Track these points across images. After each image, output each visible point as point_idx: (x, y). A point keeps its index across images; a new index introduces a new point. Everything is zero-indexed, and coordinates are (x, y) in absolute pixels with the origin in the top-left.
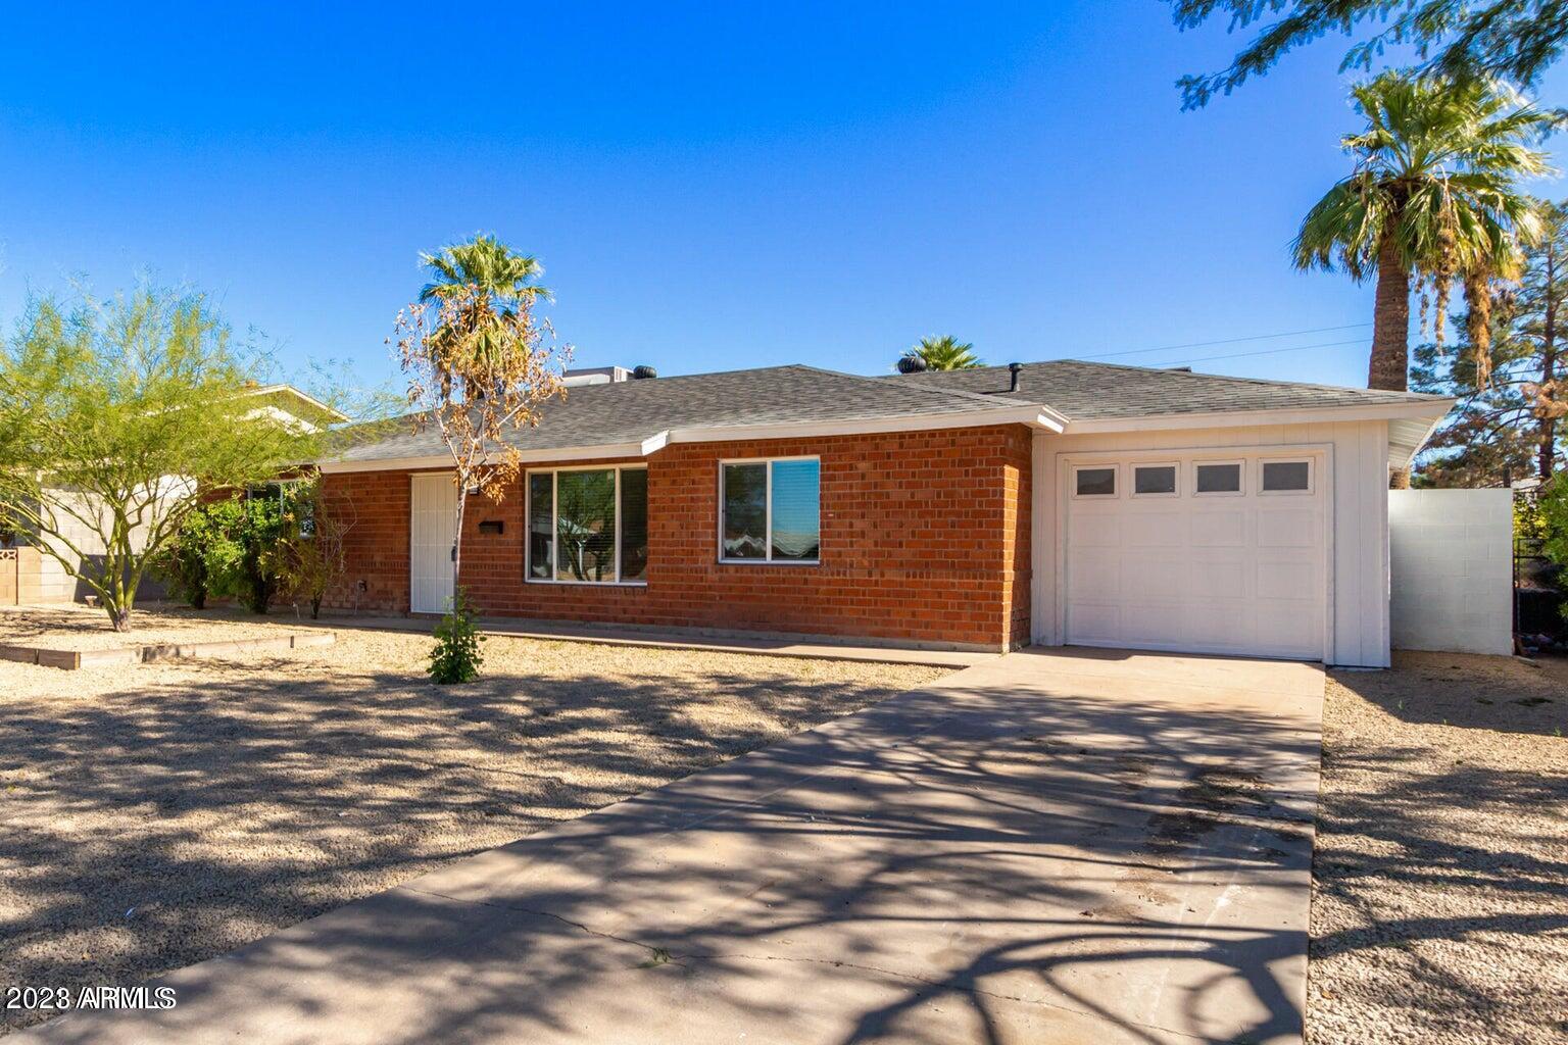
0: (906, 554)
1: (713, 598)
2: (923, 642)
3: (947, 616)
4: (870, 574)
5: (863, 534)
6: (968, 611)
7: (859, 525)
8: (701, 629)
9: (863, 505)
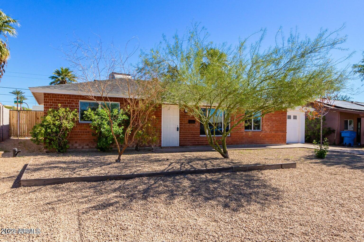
0: (274, 129)
1: (244, 138)
2: (277, 144)
3: (280, 139)
4: (270, 132)
5: (269, 125)
6: (282, 138)
7: (268, 123)
8: (242, 145)
9: (269, 120)
